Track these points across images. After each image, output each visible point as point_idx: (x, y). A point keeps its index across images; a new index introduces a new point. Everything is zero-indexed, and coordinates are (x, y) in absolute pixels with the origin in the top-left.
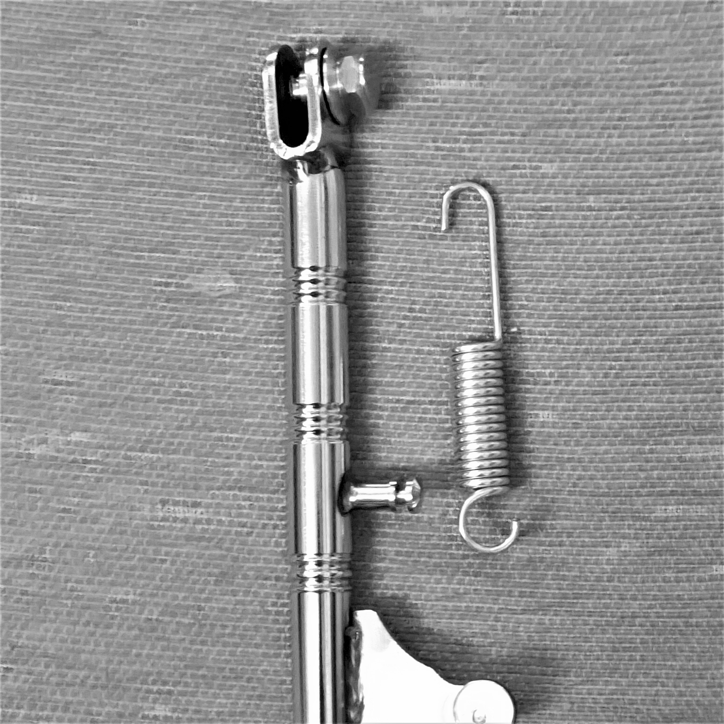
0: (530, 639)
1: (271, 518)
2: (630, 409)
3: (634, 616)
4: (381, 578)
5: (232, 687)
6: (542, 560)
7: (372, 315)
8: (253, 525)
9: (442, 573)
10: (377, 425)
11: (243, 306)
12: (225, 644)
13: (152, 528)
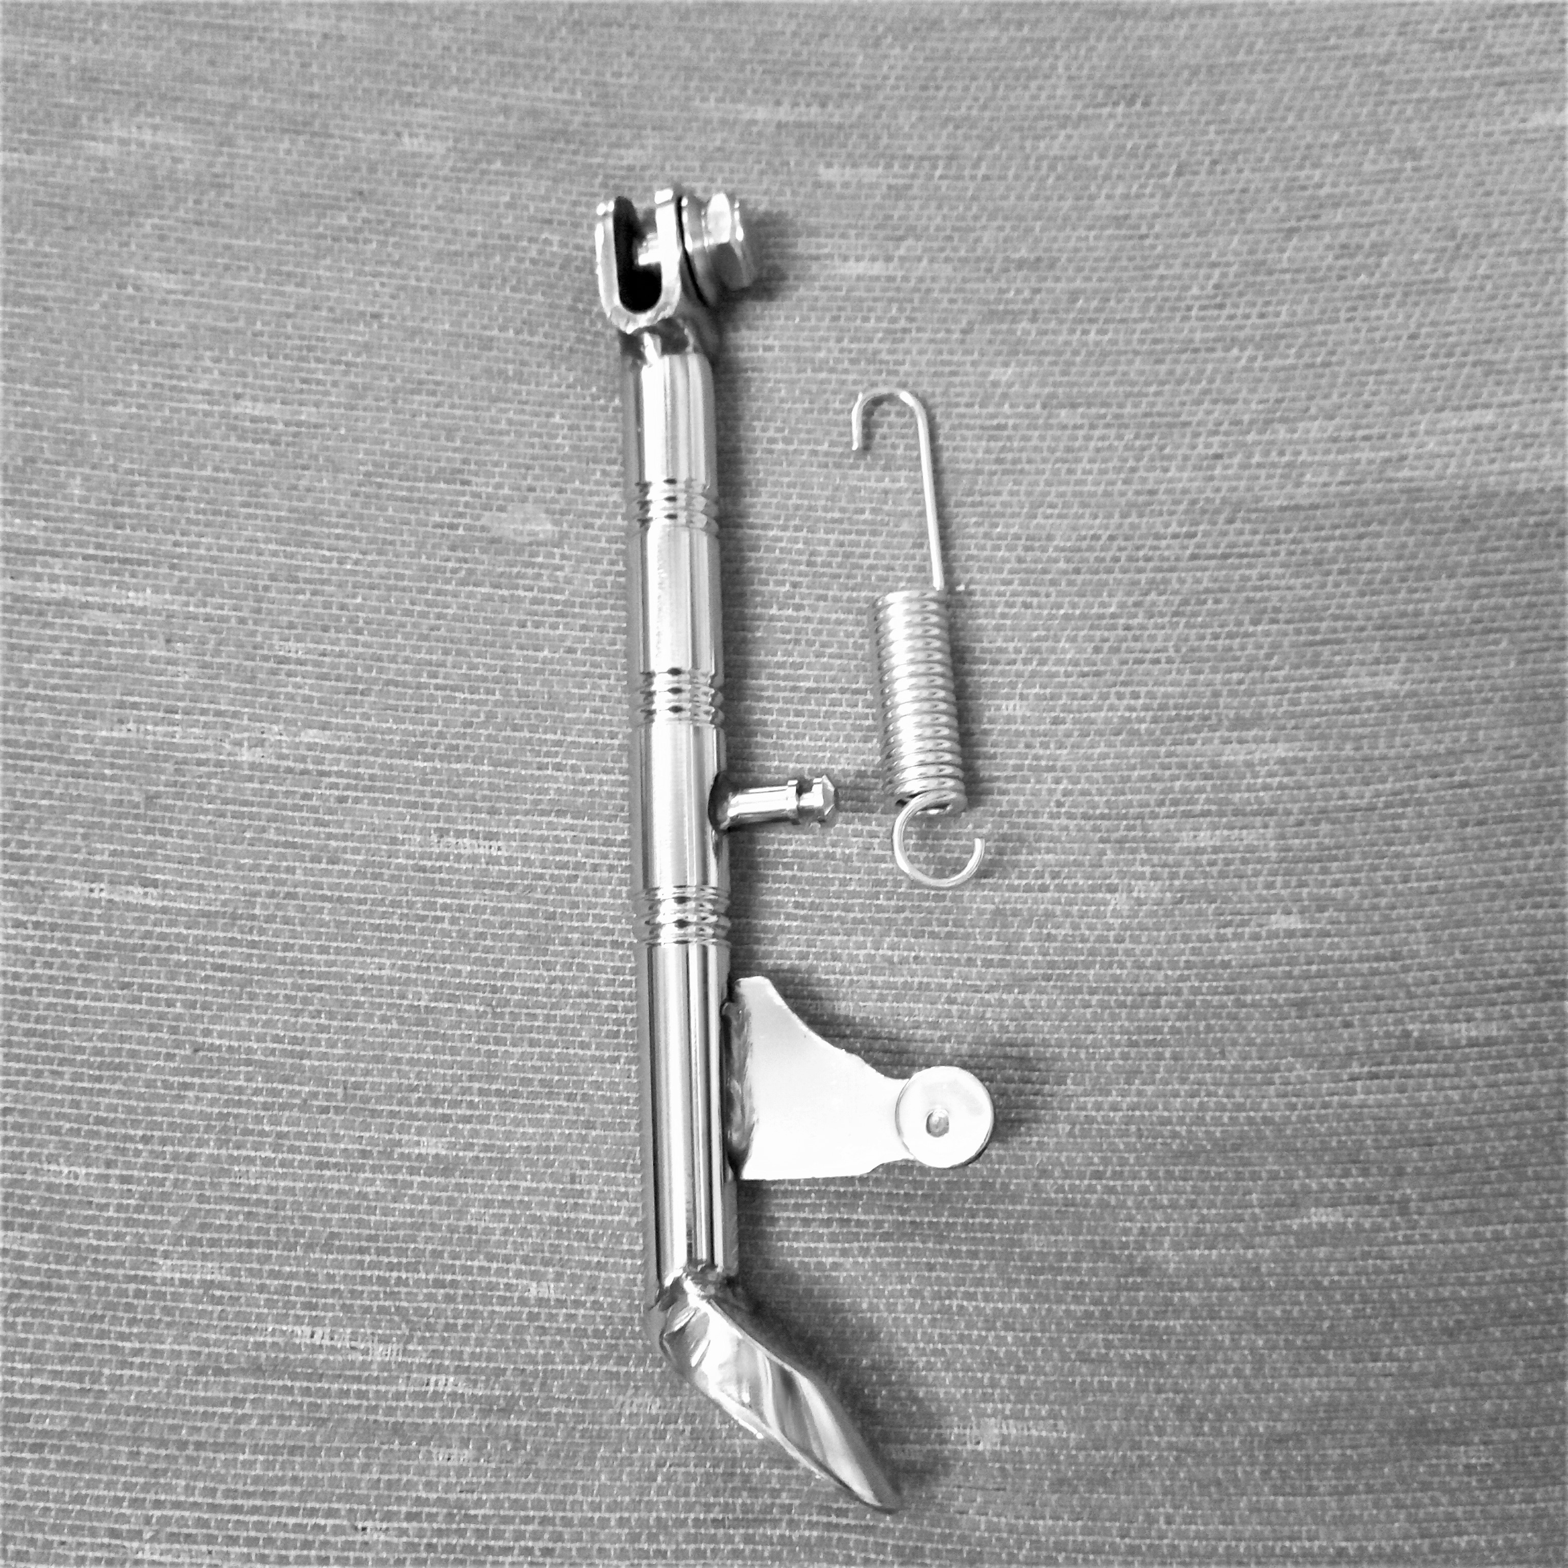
0: (1003, 1029)
1: (605, 856)
2: (1135, 695)
3: (1159, 993)
4: (773, 942)
5: (543, 1109)
6: (1015, 913)
8: (579, 866)
9: (865, 933)
10: (764, 723)
11: (563, 557)
12: (532, 1043)
13: (423, 869)
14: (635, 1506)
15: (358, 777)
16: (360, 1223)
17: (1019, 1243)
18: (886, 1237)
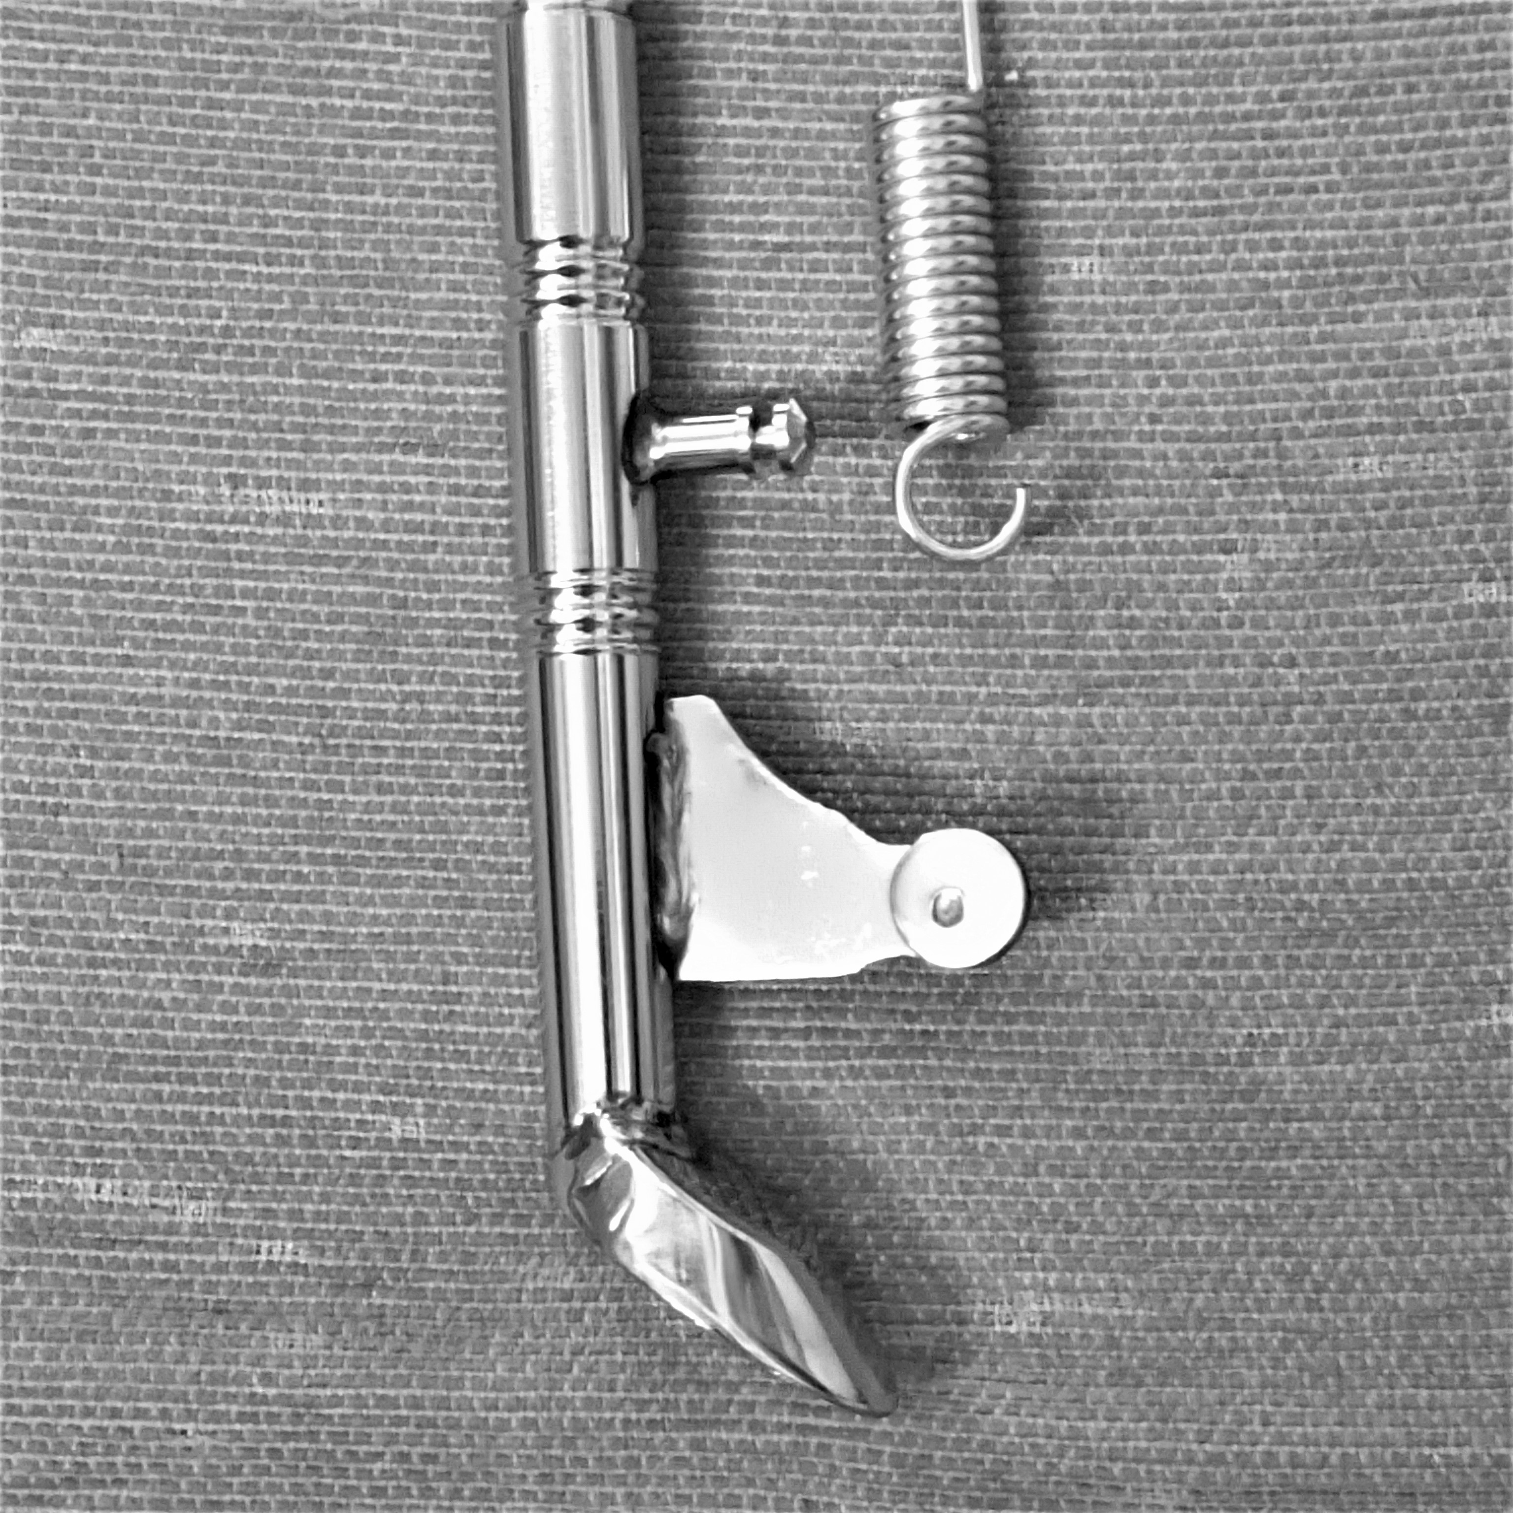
0: (1061, 758)
1: (476, 512)
2: (1276, 245)
3: (1291, 701)
4: (726, 636)
5: (399, 882)
6: (1084, 586)
7: (690, 55)
8: (436, 528)
9: (860, 621)
10: (709, 301)
11: (399, 40)
12: (381, 789)
13: (211, 537)
14: (544, 1405)
15: (108, 398)
16: (153, 1041)
17: (1075, 1059)
18: (887, 1052)
